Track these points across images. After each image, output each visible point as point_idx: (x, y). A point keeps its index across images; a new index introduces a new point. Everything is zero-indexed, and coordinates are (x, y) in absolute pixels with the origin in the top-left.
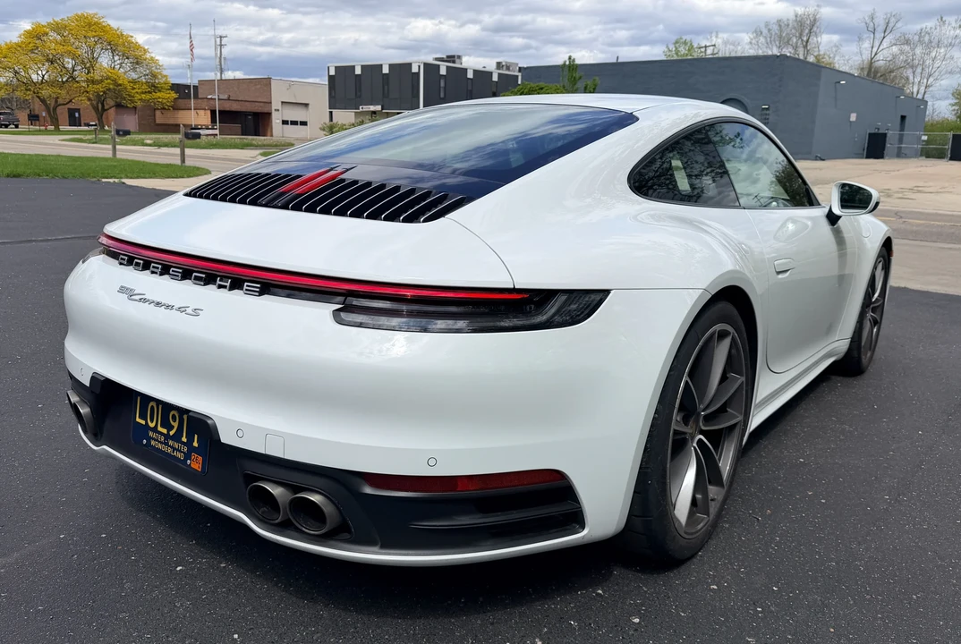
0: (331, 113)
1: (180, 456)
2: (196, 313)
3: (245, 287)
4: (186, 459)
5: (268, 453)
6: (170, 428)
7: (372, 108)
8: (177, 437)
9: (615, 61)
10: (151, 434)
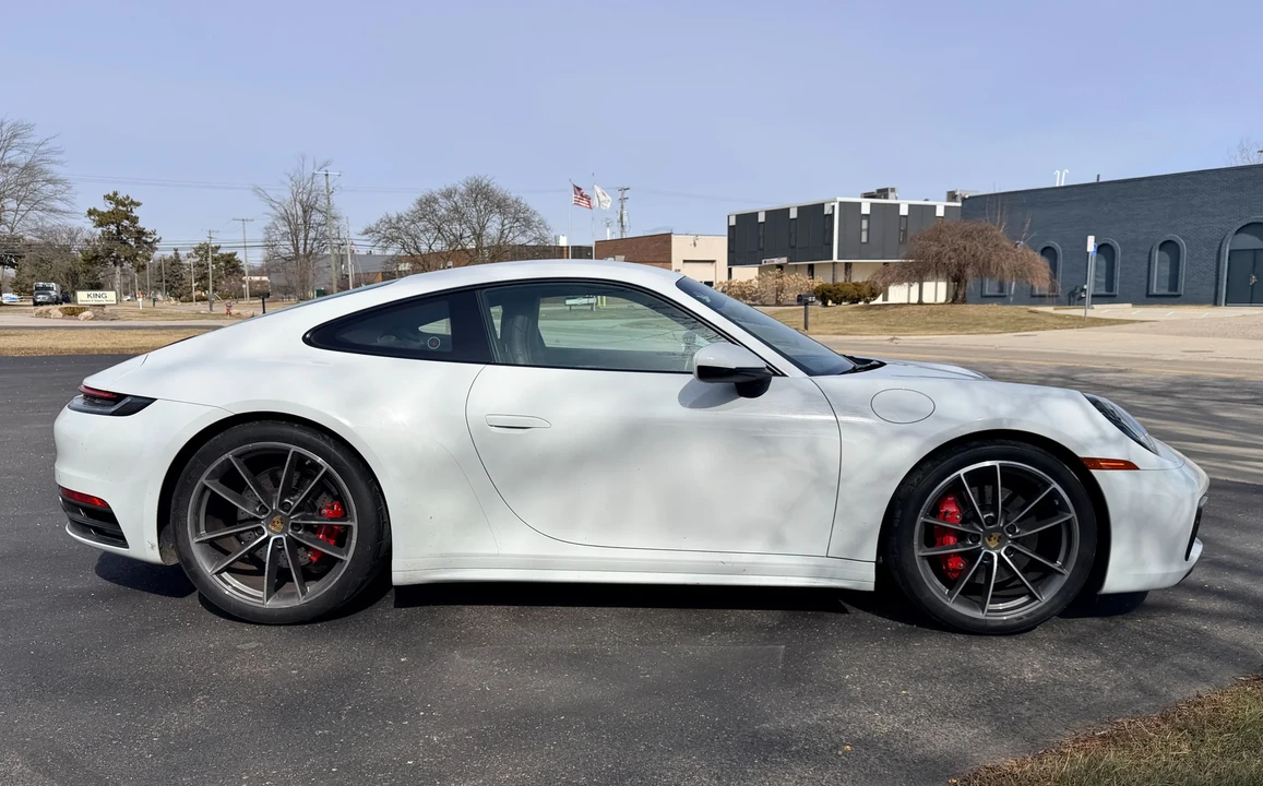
0: (730, 270)
7: (776, 261)
9: (1095, 181)
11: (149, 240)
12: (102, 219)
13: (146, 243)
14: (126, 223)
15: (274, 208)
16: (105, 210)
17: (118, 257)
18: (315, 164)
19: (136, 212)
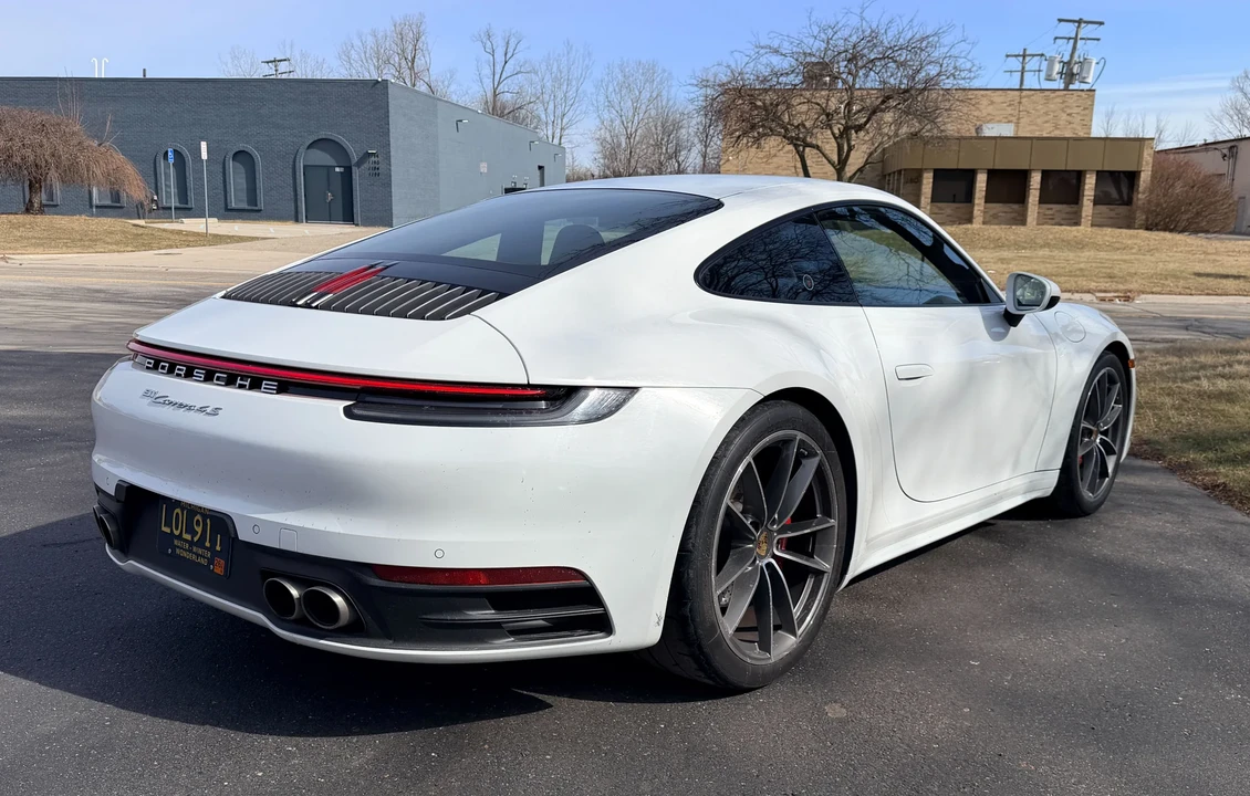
1: (203, 562)
2: (216, 412)
3: (263, 386)
4: (209, 564)
5: (282, 547)
6: (194, 533)
8: (201, 543)
9: (141, 76)
10: (176, 542)
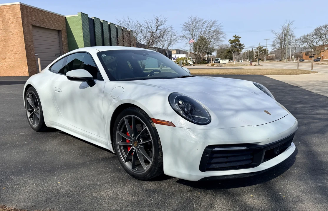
11: (242, 46)
12: (231, 42)
13: (241, 47)
14: (237, 42)
15: (276, 35)
16: (232, 39)
17: (234, 51)
18: (289, 22)
19: (240, 39)
